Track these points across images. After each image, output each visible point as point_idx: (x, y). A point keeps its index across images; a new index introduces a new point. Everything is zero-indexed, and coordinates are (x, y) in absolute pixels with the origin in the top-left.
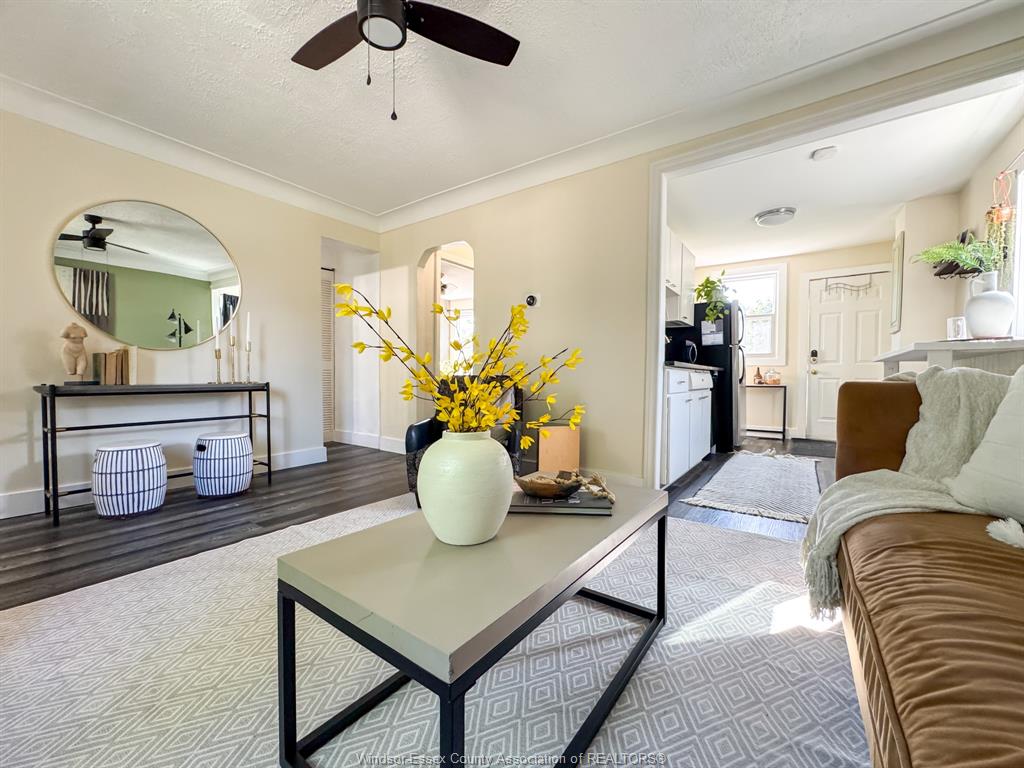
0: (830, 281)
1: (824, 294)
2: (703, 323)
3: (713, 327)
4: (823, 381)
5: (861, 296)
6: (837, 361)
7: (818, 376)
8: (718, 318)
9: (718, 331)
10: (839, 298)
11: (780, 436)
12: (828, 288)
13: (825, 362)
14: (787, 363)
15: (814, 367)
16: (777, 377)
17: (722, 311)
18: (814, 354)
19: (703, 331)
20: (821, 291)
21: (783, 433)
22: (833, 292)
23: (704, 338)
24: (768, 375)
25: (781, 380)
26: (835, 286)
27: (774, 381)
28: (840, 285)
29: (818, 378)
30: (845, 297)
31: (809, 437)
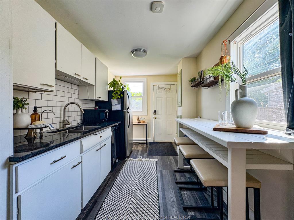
0: (160, 86)
1: (158, 90)
2: (112, 100)
3: (117, 102)
4: (158, 121)
5: (168, 92)
6: (162, 114)
7: (157, 119)
8: (118, 98)
9: (118, 104)
10: (162, 92)
11: (145, 142)
12: (159, 88)
13: (158, 114)
14: (147, 115)
15: (156, 116)
16: (144, 120)
17: (120, 95)
18: (155, 111)
19: (112, 104)
20: (157, 89)
21: (147, 140)
22: (160, 90)
23: (112, 107)
24: (141, 119)
25: (146, 122)
26: (161, 88)
27: (143, 122)
28: (162, 88)
29: (157, 120)
30: (163, 92)
31: (155, 141)
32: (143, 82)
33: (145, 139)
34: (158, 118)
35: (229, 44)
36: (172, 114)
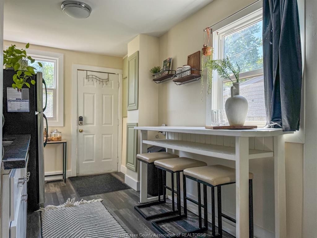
0: (89, 73)
1: (86, 80)
2: (9, 90)
3: (20, 95)
4: (86, 136)
5: (104, 86)
6: (93, 124)
7: (83, 133)
10: (94, 84)
11: (61, 178)
12: (87, 77)
13: (86, 124)
14: (64, 125)
15: (81, 128)
16: (59, 135)
17: (28, 80)
18: (81, 119)
19: (9, 98)
20: (84, 78)
21: (64, 174)
22: (90, 80)
23: (9, 104)
24: (53, 134)
25: (62, 138)
26: (91, 76)
27: (58, 138)
28: (94, 77)
29: (84, 135)
30: (96, 84)
31: (78, 175)
32: (56, 60)
33: (61, 172)
34: (86, 132)
35: (211, 33)
36: (111, 124)
